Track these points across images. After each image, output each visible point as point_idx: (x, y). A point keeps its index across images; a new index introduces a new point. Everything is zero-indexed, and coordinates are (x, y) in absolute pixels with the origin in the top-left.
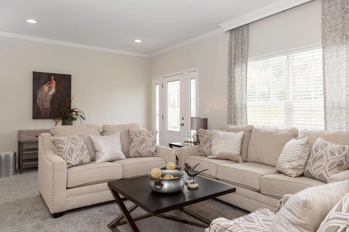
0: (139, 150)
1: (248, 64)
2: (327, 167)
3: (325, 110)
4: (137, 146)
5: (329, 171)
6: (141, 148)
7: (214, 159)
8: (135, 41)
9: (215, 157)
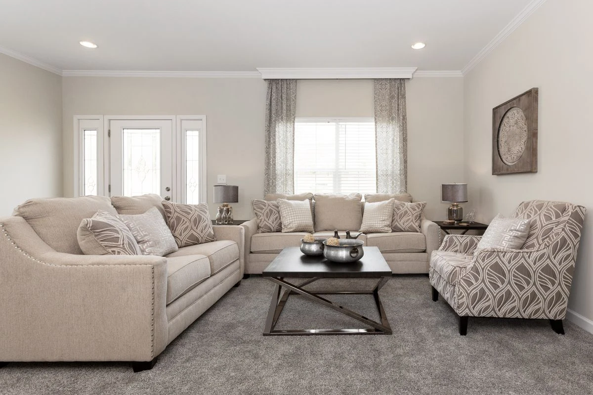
0: (195, 234)
1: (296, 124)
2: (414, 219)
3: (377, 177)
4: (191, 227)
5: (416, 222)
6: (198, 231)
7: (291, 232)
8: (81, 43)
9: (292, 230)
